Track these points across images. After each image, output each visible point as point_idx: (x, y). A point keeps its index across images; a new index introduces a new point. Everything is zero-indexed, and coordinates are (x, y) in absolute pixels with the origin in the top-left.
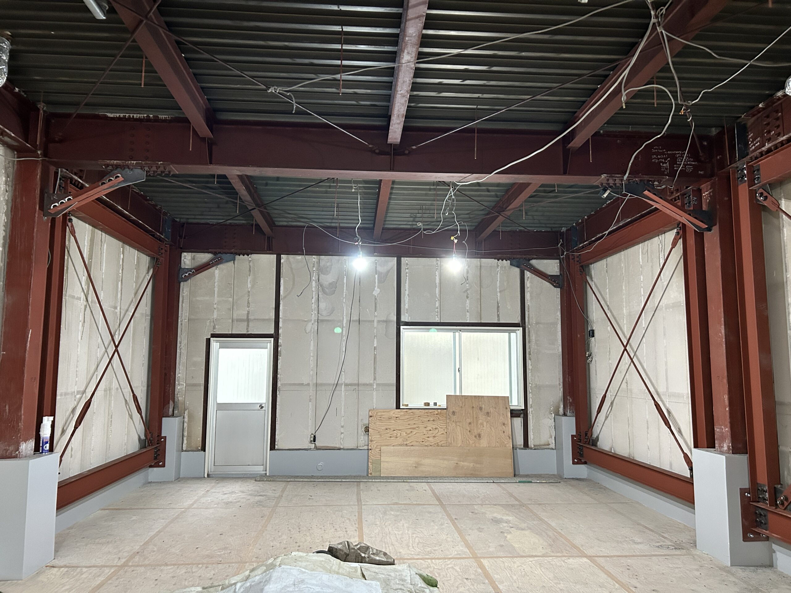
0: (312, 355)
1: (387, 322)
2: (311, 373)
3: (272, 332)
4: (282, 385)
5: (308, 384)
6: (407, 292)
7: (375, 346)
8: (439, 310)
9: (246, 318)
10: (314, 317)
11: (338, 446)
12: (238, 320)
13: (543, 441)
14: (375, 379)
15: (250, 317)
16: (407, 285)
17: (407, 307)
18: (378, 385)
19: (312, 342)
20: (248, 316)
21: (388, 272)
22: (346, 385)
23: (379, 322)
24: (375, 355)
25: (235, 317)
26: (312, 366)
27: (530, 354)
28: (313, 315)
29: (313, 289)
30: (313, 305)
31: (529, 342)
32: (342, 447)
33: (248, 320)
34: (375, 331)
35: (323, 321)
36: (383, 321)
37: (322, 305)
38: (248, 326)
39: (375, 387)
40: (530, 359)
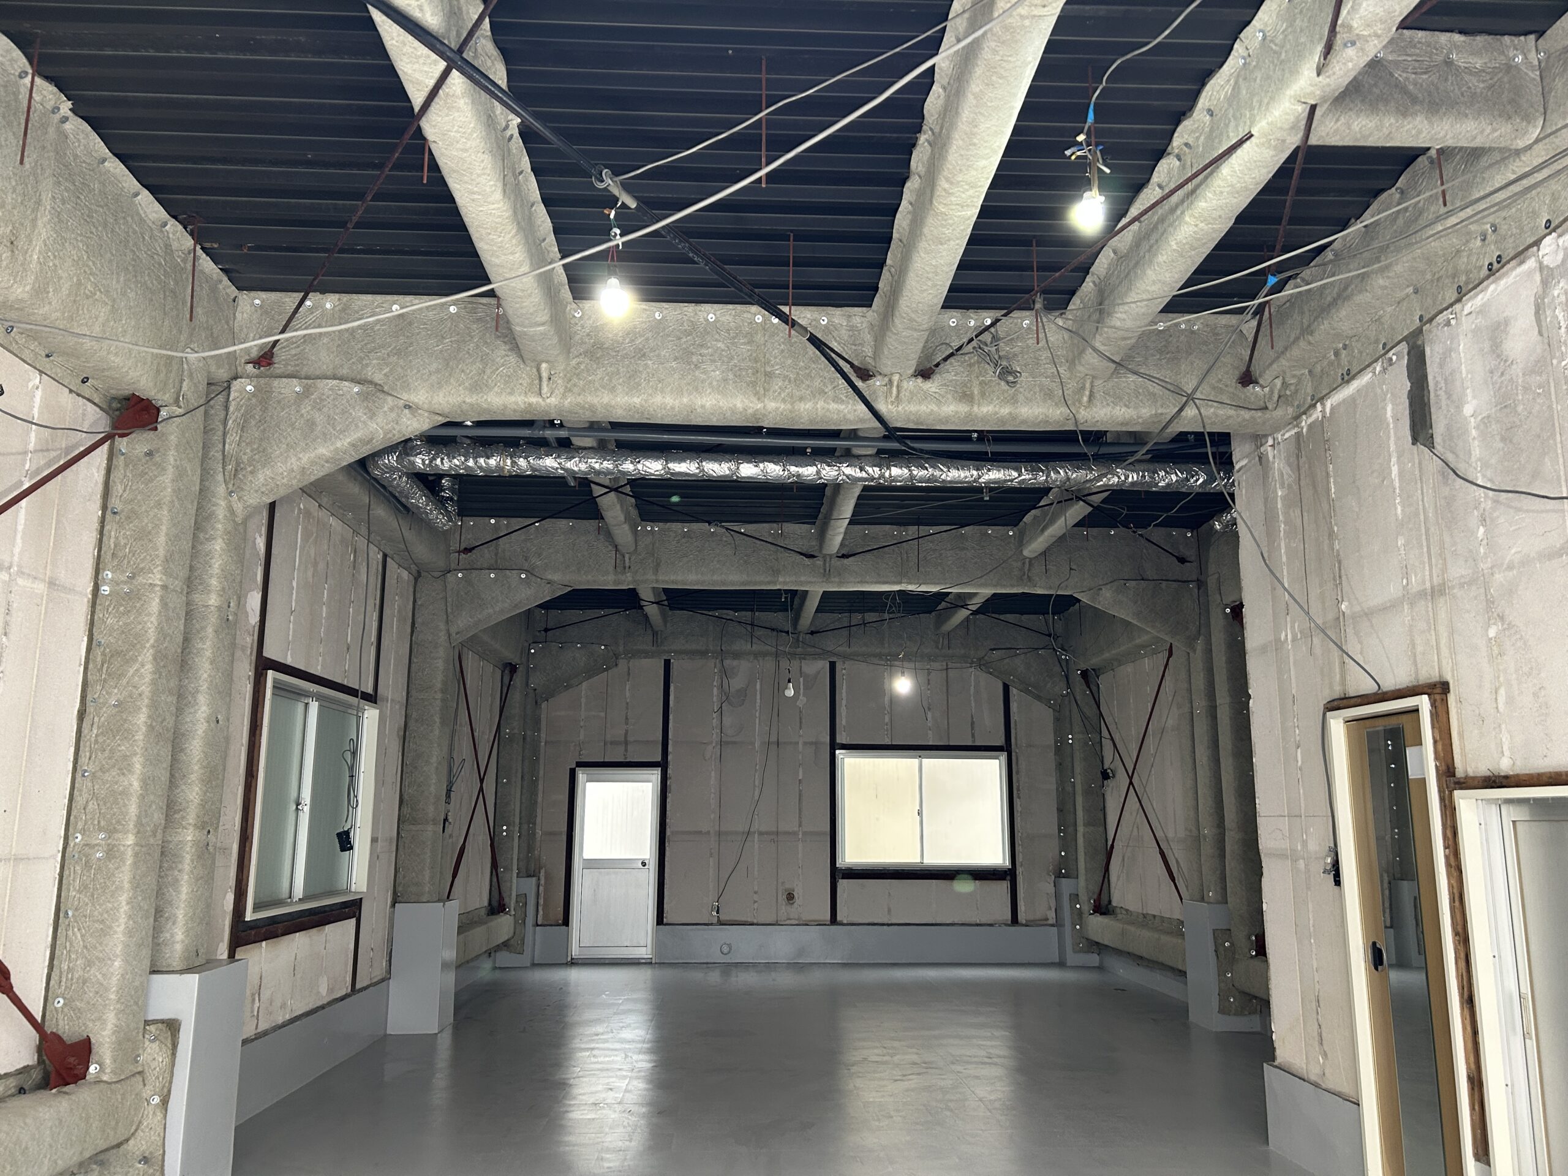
0: (713, 791)
1: (816, 744)
2: (712, 816)
3: (659, 758)
4: (672, 833)
5: (708, 833)
6: (844, 702)
7: (800, 778)
8: (889, 727)
9: (623, 739)
10: (715, 738)
11: (749, 919)
12: (612, 743)
13: (1038, 915)
14: (800, 826)
15: (629, 739)
16: (844, 691)
17: (844, 722)
18: (805, 833)
19: (713, 773)
20: (626, 737)
21: (818, 673)
22: (761, 834)
23: (805, 743)
24: (800, 791)
25: (609, 738)
26: (713, 807)
27: (1018, 790)
28: (714, 736)
29: (715, 699)
30: (715, 721)
31: (1017, 773)
32: (755, 921)
33: (626, 743)
34: (800, 757)
35: (727, 743)
36: (811, 743)
37: (727, 721)
38: (626, 750)
39: (800, 836)
40: (1019, 798)
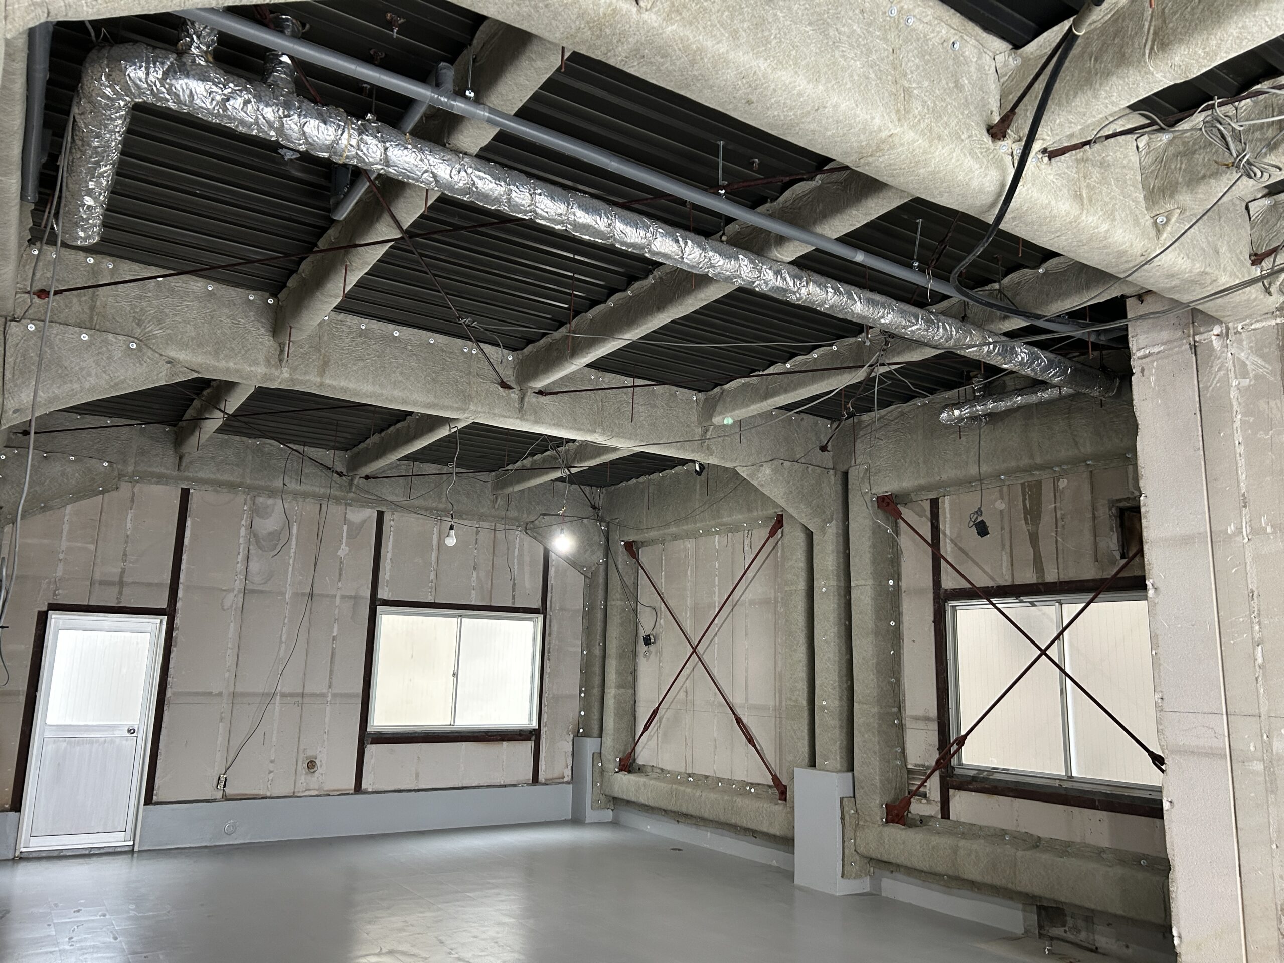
0: (230, 645)
1: (356, 598)
2: (227, 675)
3: (164, 605)
4: (174, 694)
5: (220, 694)
6: (389, 555)
7: (335, 634)
8: (433, 585)
9: (117, 579)
10: (238, 585)
11: (262, 793)
12: (102, 583)
13: (556, 775)
14: (330, 687)
15: (125, 579)
16: (390, 544)
17: (387, 577)
18: (334, 695)
19: (232, 625)
20: (121, 577)
21: (364, 521)
22: (284, 695)
23: (343, 597)
24: (333, 649)
25: (97, 576)
26: (228, 664)
27: (549, 652)
28: (237, 582)
29: (241, 540)
30: (239, 565)
31: (550, 635)
32: (268, 794)
33: (121, 584)
34: (336, 612)
35: (253, 592)
36: (350, 597)
37: (254, 566)
38: (120, 593)
39: (329, 699)
40: (549, 659)
